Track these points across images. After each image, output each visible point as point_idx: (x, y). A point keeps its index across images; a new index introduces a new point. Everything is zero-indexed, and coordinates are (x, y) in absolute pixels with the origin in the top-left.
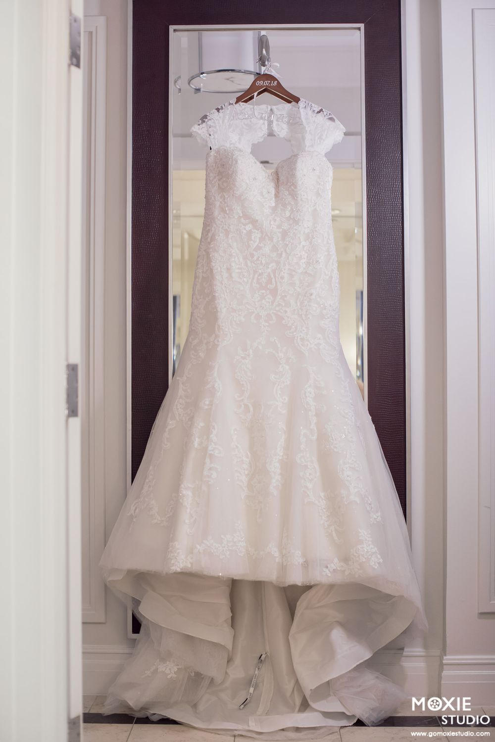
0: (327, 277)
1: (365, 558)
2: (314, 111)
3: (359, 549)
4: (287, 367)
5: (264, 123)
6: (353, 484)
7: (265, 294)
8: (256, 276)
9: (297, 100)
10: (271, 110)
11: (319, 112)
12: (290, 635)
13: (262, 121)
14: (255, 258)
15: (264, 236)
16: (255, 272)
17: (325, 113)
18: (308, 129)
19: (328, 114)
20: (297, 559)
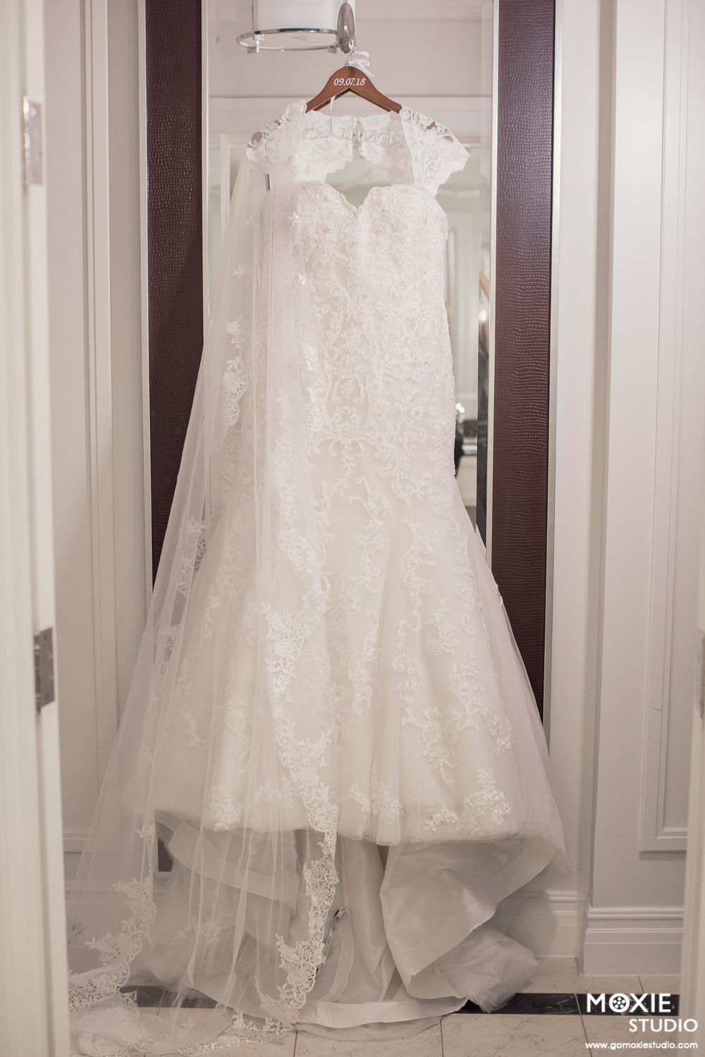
0: (438, 385)
1: (485, 811)
2: (422, 125)
3: (476, 798)
4: (380, 523)
5: (347, 145)
6: (470, 703)
7: (349, 412)
8: (337, 384)
9: (397, 108)
10: (359, 122)
11: (429, 128)
12: (381, 891)
13: (344, 141)
14: (336, 356)
15: (348, 321)
16: (335, 378)
17: (439, 129)
18: (413, 153)
19: (443, 130)
20: (392, 809)
